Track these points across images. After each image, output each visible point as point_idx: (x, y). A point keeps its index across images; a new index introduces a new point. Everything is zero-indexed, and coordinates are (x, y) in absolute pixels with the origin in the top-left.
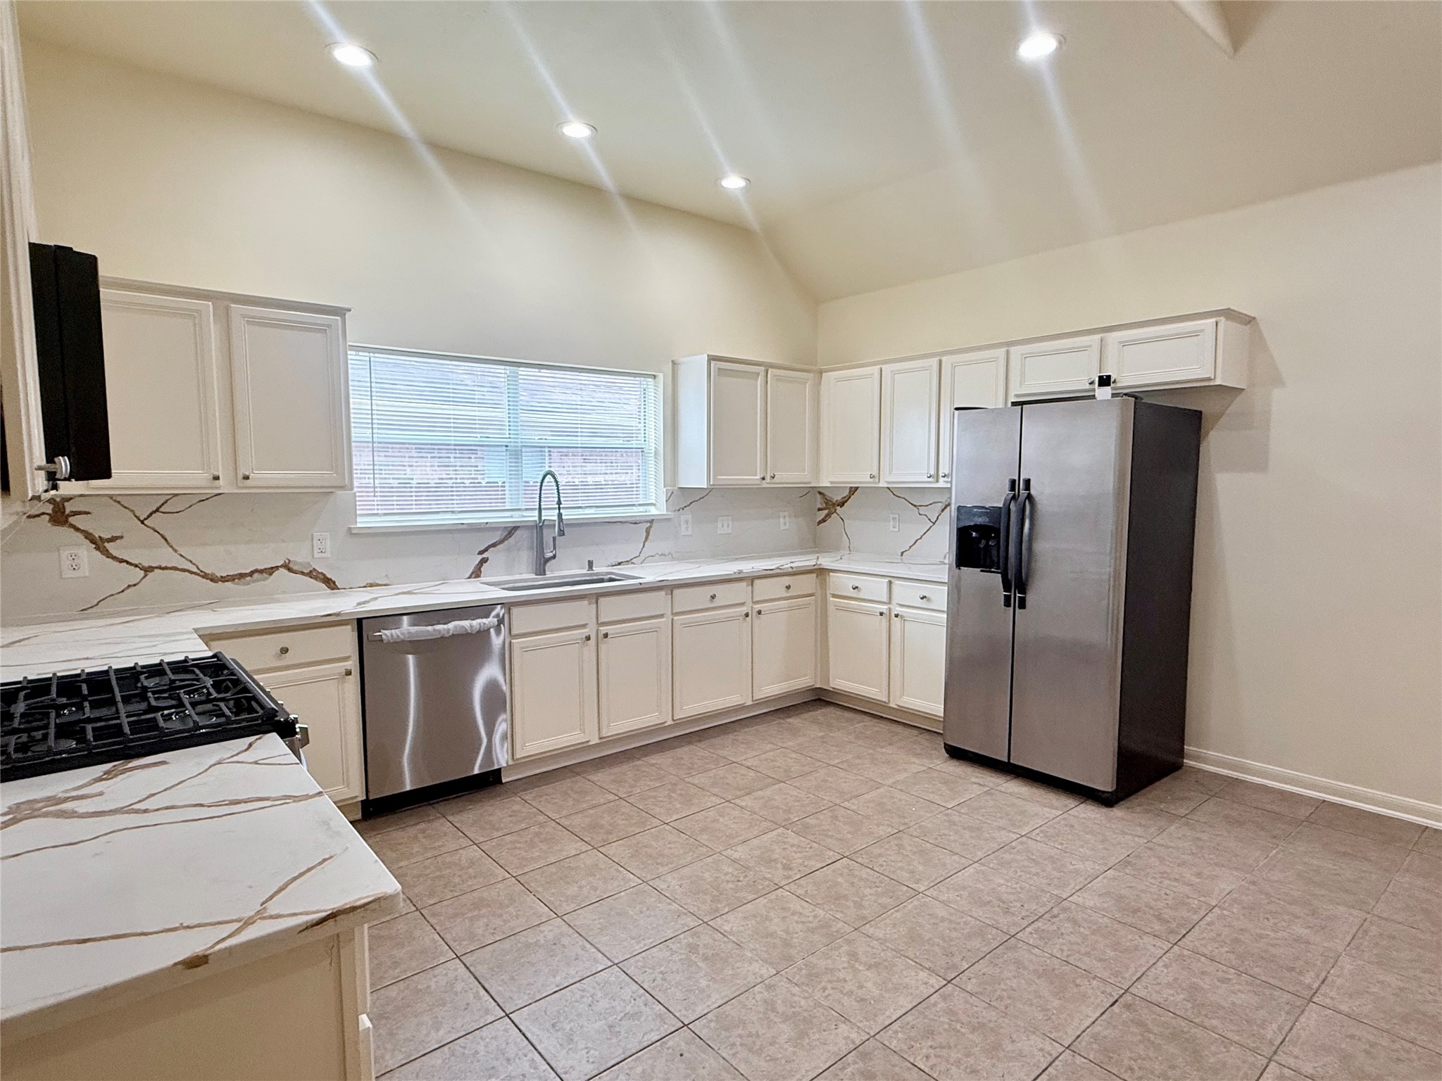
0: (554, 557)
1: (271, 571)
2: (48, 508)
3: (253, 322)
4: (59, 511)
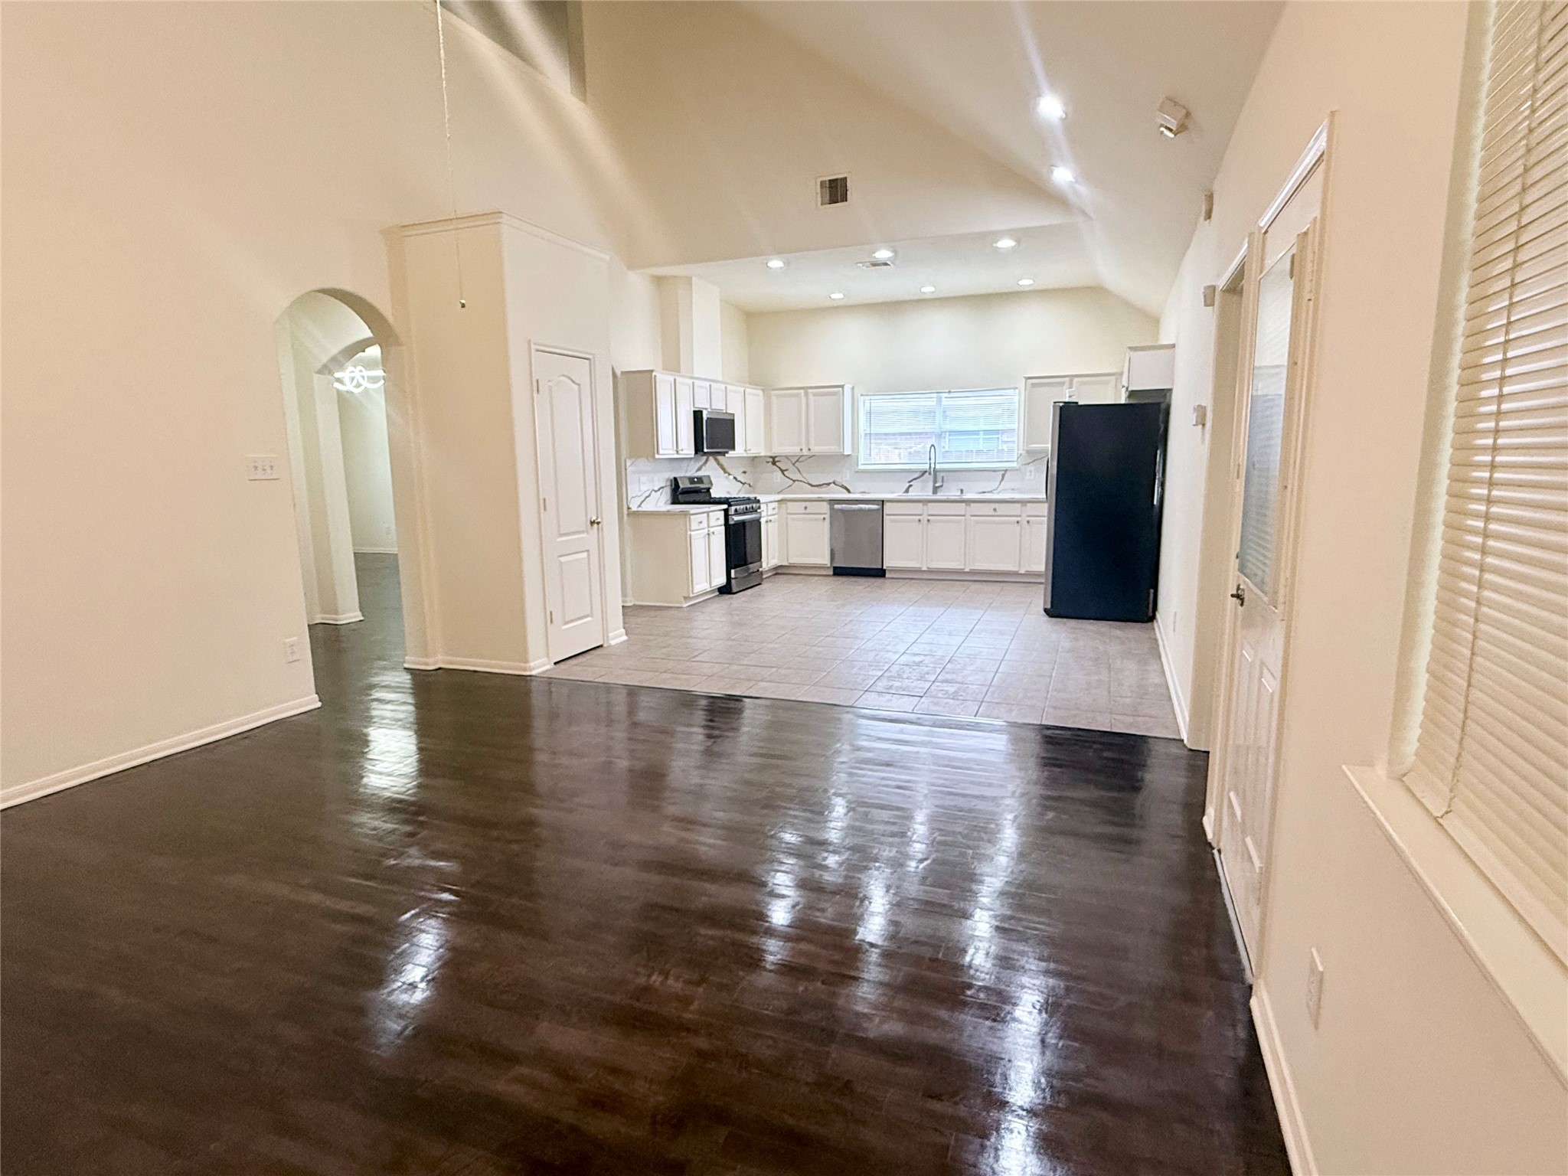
0: (941, 486)
1: (829, 484)
2: (771, 460)
3: (815, 395)
4: (774, 461)
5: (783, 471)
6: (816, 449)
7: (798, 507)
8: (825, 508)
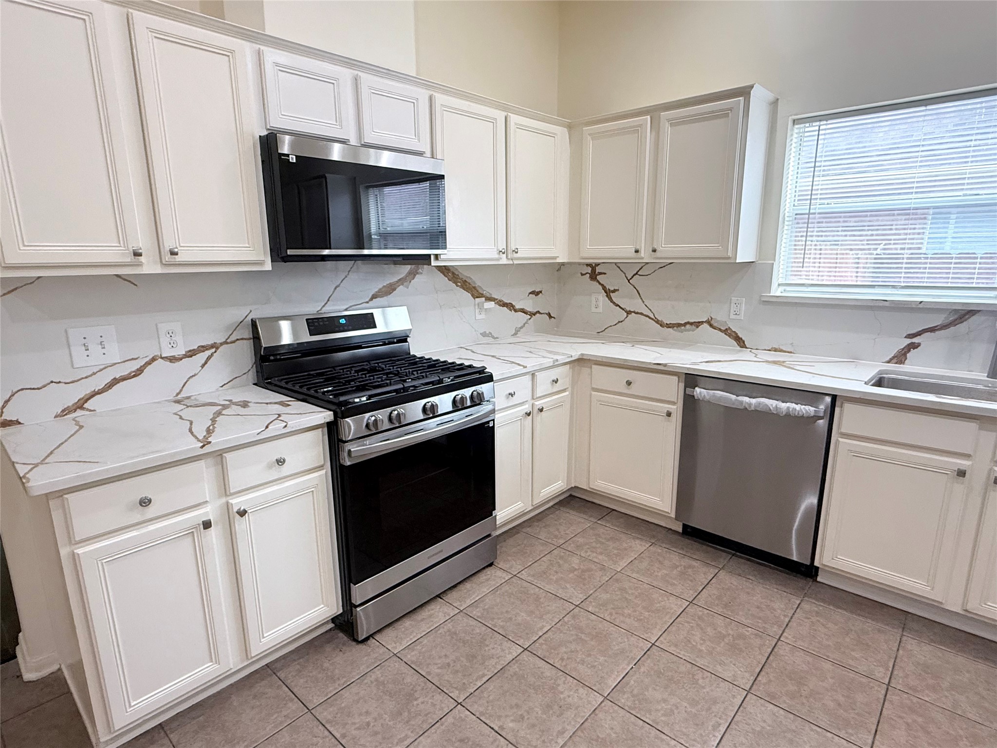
1: (698, 324)
2: (589, 270)
3: (675, 123)
4: (594, 272)
5: (608, 293)
6: (669, 249)
7: (616, 378)
8: (673, 389)
